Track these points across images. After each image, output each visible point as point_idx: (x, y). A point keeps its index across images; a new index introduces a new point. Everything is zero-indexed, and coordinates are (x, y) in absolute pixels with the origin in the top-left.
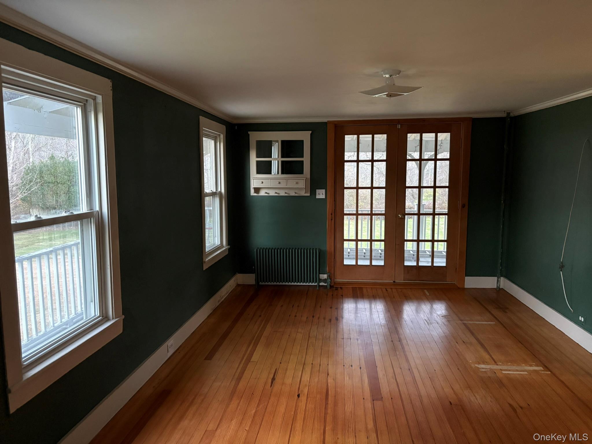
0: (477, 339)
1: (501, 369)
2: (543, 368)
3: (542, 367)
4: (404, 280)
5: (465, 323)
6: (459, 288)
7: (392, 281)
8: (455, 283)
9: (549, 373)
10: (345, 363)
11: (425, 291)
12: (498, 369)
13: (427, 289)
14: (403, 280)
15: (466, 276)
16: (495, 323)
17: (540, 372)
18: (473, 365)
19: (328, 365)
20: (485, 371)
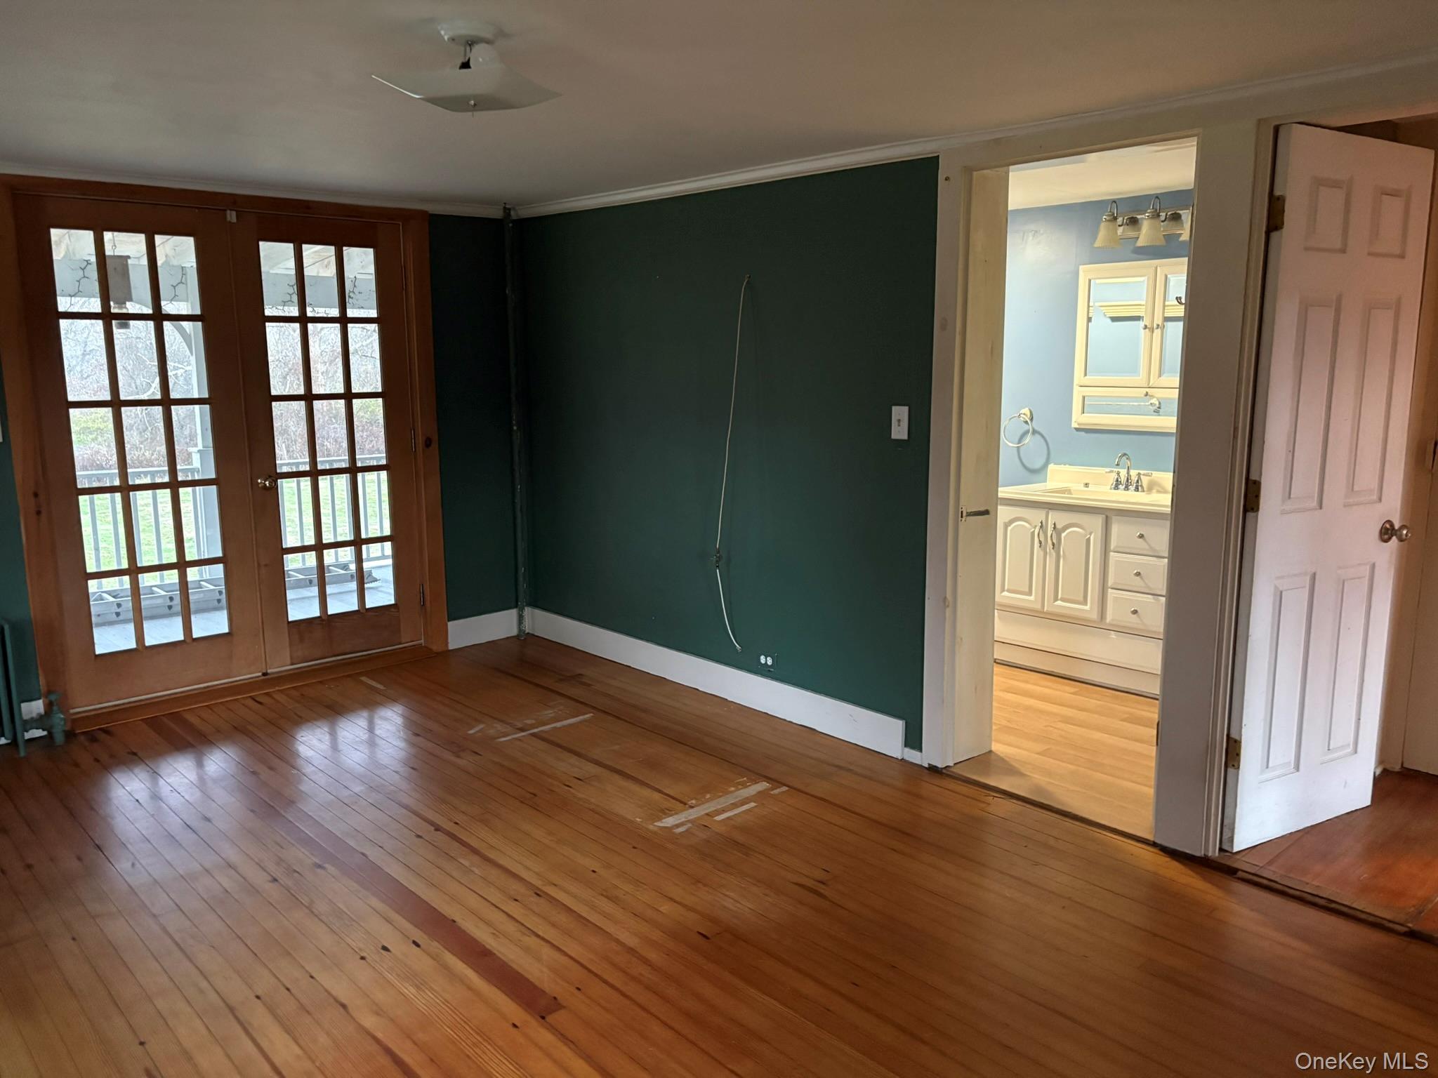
0: (597, 763)
1: (707, 814)
2: (768, 783)
3: (765, 781)
4: (292, 664)
5: (534, 733)
6: (437, 653)
7: (260, 674)
8: (421, 644)
9: (785, 789)
10: (360, 949)
11: (364, 679)
12: (703, 816)
13: (367, 674)
14: (289, 662)
15: (448, 621)
16: (592, 715)
17: (772, 793)
18: (651, 827)
19: (312, 977)
20: (687, 831)
